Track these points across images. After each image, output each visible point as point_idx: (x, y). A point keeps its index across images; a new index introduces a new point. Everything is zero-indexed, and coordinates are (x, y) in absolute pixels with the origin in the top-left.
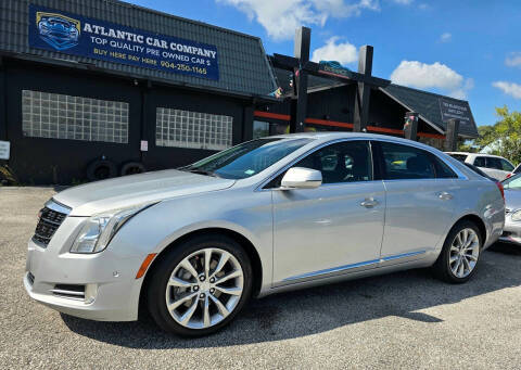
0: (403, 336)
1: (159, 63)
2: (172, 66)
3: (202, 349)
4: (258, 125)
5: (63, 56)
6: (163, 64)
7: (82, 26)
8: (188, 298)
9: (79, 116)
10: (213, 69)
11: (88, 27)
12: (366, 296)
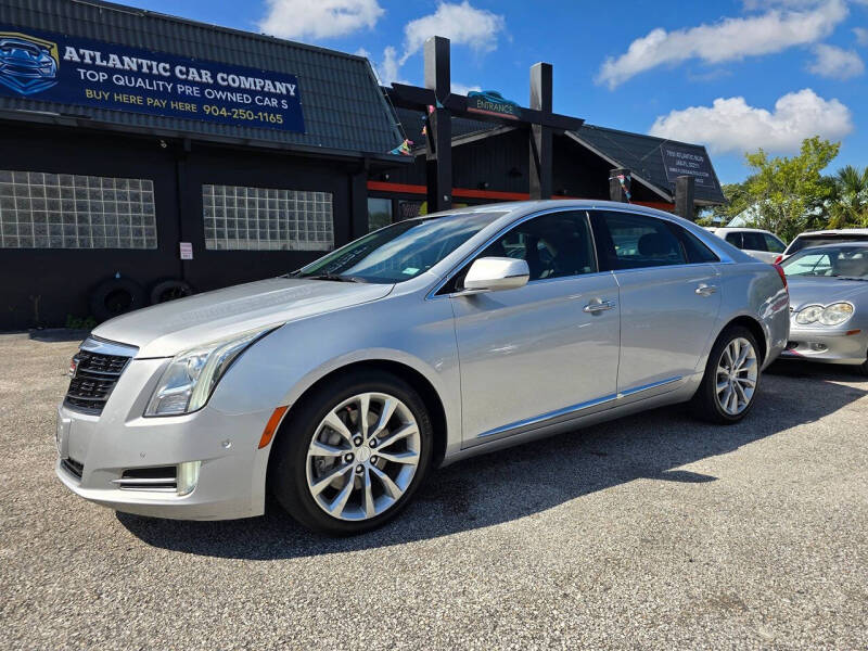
0: (667, 503)
1: (200, 108)
2: (224, 112)
3: (369, 551)
4: (376, 206)
5: (33, 104)
6: (207, 109)
7: (62, 52)
8: (340, 473)
9: (68, 207)
10: (294, 115)
11: (71, 54)
12: (600, 455)
